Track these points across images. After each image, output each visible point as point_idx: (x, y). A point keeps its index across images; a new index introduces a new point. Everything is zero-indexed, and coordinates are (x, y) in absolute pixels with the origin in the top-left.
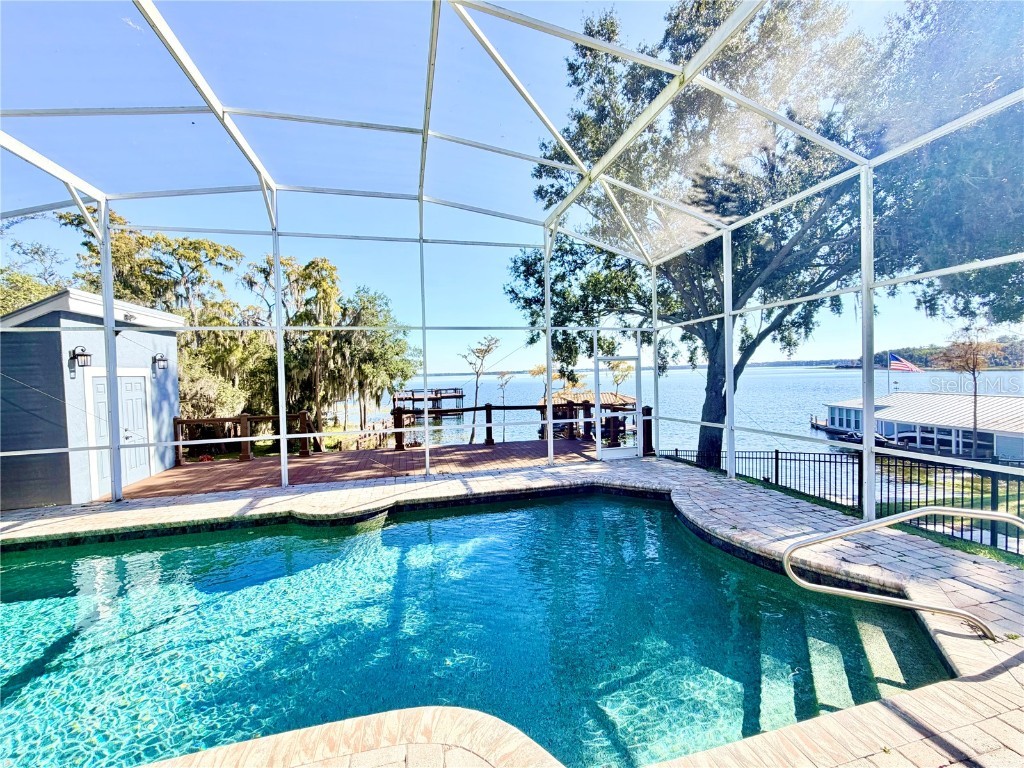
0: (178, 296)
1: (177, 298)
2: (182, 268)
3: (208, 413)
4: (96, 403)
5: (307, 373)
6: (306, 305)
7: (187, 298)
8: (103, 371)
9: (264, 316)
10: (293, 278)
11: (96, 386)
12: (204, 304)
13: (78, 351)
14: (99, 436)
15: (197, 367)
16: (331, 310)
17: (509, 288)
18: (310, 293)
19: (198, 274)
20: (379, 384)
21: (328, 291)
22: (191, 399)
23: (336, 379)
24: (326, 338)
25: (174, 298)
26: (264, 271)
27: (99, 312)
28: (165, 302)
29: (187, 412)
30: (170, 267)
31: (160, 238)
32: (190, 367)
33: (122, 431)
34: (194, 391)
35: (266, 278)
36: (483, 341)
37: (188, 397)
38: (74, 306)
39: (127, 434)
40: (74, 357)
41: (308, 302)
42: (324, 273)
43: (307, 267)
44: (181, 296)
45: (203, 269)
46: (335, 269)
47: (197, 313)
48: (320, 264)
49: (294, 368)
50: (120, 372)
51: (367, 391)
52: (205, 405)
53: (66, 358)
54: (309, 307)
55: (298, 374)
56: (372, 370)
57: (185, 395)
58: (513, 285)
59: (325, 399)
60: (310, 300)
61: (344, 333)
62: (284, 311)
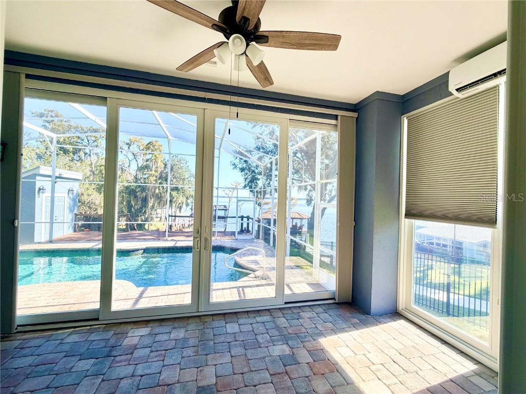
0: (85, 154)
1: (85, 155)
2: (88, 141)
3: (95, 211)
4: (46, 206)
5: (144, 194)
6: (147, 161)
7: (90, 155)
8: (50, 195)
9: (127, 165)
10: (141, 148)
11: (46, 200)
12: (98, 158)
13: (41, 188)
14: (46, 218)
15: (91, 189)
16: (158, 165)
17: (232, 163)
18: (149, 157)
19: (96, 143)
20: (180, 201)
21: (157, 156)
22: (87, 204)
23: (159, 198)
24: (155, 178)
25: (84, 155)
26: (128, 144)
27: (50, 173)
28: (79, 156)
29: (84, 210)
30: (83, 140)
31: (79, 126)
32: (88, 189)
33: (54, 217)
34: (89, 200)
35: (129, 147)
36: (233, 184)
37: (86, 203)
38: (42, 172)
39: (56, 218)
40: (40, 189)
41: (147, 160)
42: (156, 147)
43: (148, 144)
44: (87, 153)
45: (99, 142)
46: (161, 146)
47: (94, 162)
48: (154, 143)
49: (138, 191)
50: (56, 195)
51: (174, 205)
52: (94, 207)
53: (37, 190)
54: (148, 163)
55: (140, 194)
56: (176, 194)
57: (84, 202)
58: (234, 162)
59: (153, 207)
60: (149, 159)
61: (164, 176)
62: (136, 164)
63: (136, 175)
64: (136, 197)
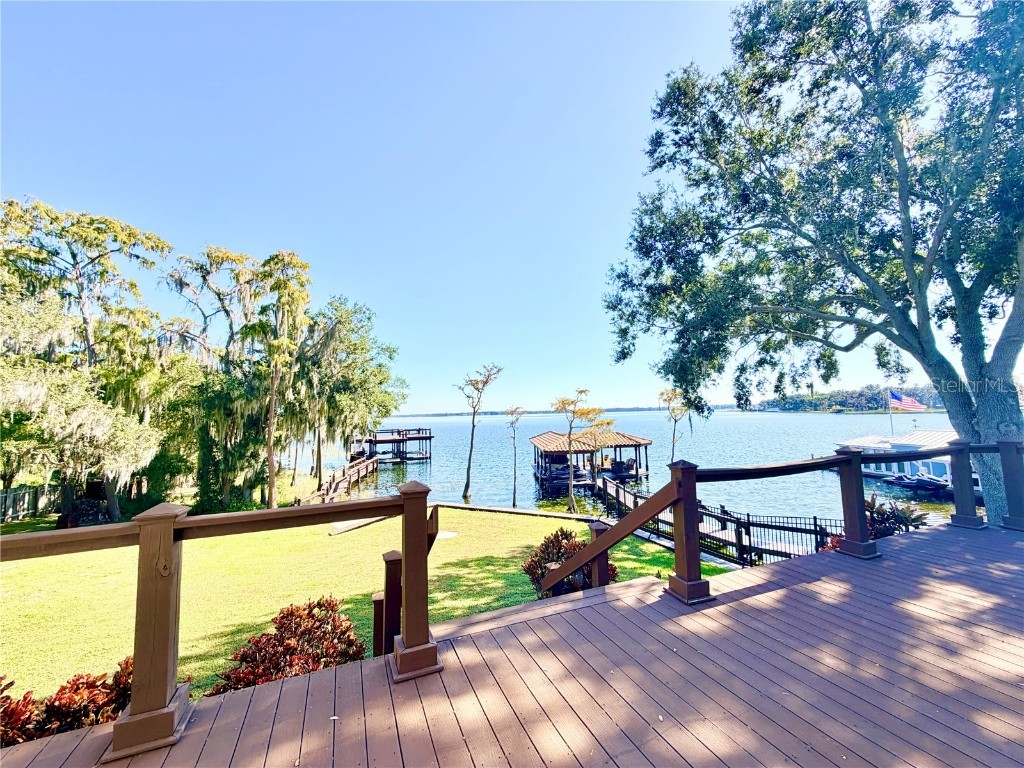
0: (64, 295)
1: (63, 298)
2: (74, 256)
3: (92, 464)
5: (255, 405)
6: (260, 314)
7: (79, 299)
9: (196, 328)
10: (244, 279)
12: (105, 309)
16: (298, 320)
18: (269, 298)
19: (99, 267)
20: (356, 421)
21: (295, 295)
24: (288, 358)
25: (58, 298)
26: (201, 268)
30: (56, 253)
34: (68, 430)
35: (204, 278)
36: (482, 371)
41: (264, 310)
42: (290, 271)
43: (267, 262)
44: (70, 295)
45: (108, 261)
46: (304, 268)
48: (287, 259)
51: (339, 431)
56: (348, 402)
60: (268, 307)
61: (310, 354)
62: (227, 323)
63: (228, 353)
64: (230, 413)
